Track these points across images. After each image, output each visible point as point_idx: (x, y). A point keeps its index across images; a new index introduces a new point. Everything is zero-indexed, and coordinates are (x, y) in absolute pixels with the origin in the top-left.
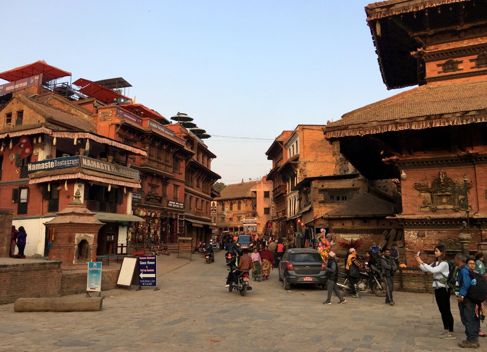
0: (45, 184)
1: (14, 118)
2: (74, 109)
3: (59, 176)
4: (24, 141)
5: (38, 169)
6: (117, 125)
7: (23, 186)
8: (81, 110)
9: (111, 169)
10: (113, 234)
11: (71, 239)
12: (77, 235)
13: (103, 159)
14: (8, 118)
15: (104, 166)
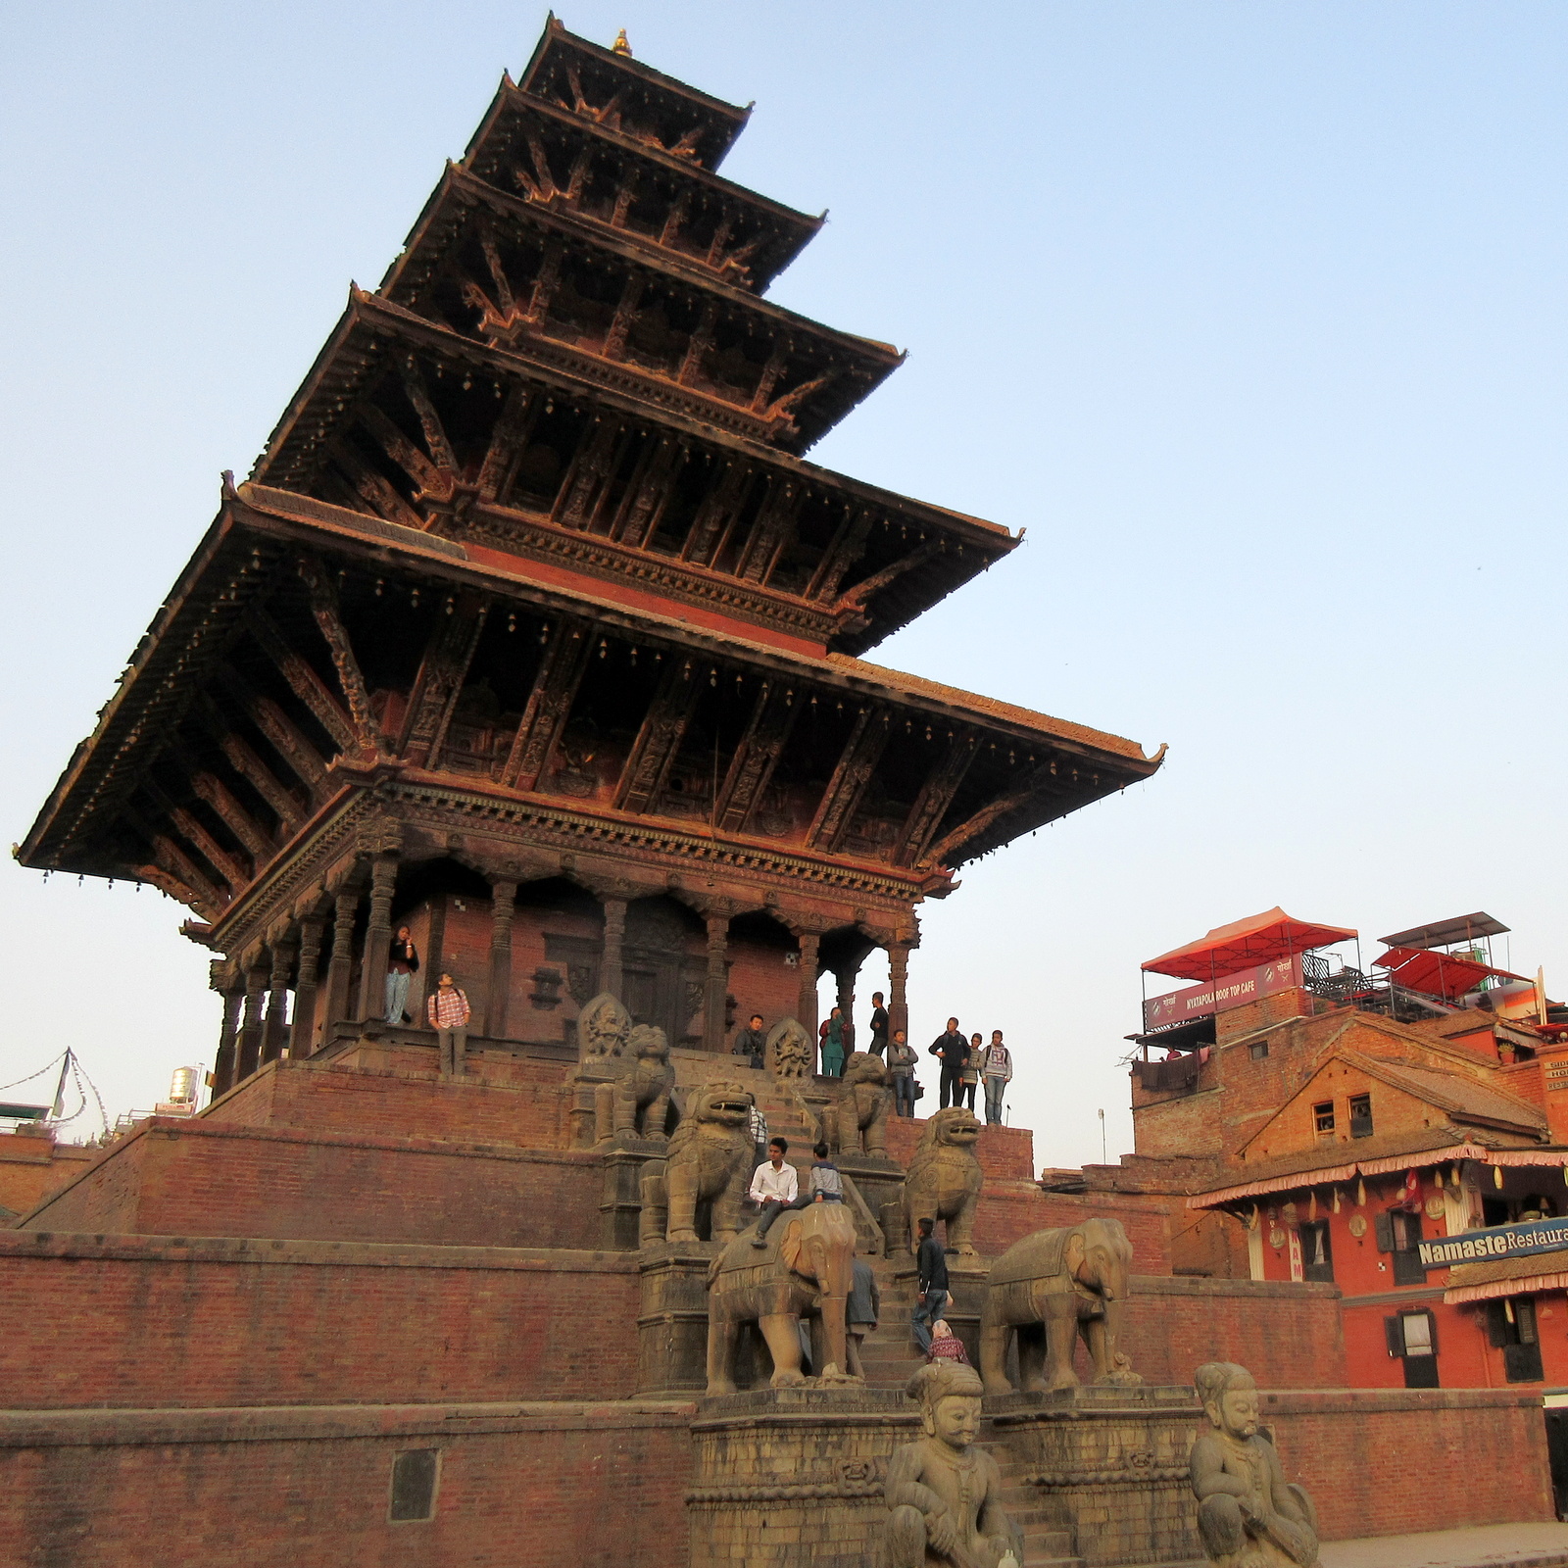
0: (1494, 1306)
1: (1343, 1116)
2: (1435, 1052)
3: (1540, 1280)
4: (1415, 1184)
5: (1454, 1257)
7: (1415, 1309)
8: (1463, 1055)
14: (1319, 1116)
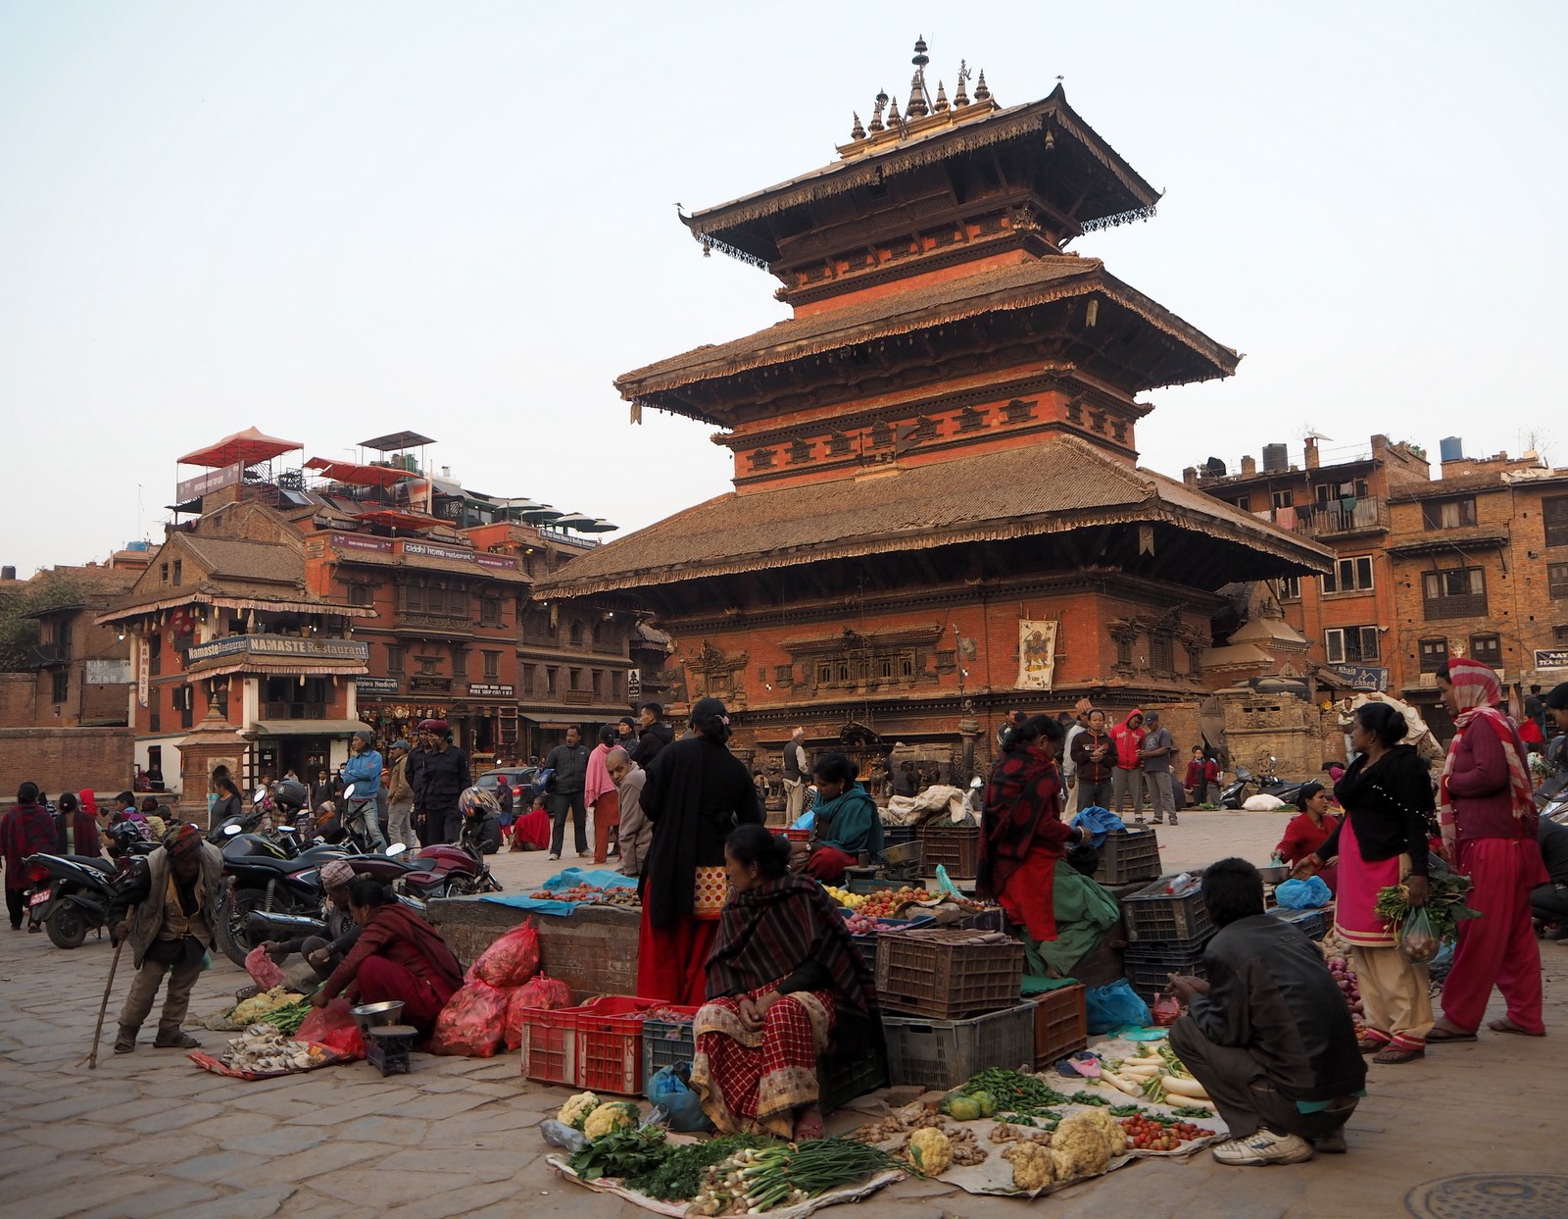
1: (171, 573)
2: (283, 530)
4: (180, 615)
5: (201, 657)
6: (333, 565)
8: (293, 533)
9: (306, 648)
10: (323, 755)
11: (202, 766)
12: (210, 761)
13: (293, 633)
14: (165, 572)
15: (292, 645)
